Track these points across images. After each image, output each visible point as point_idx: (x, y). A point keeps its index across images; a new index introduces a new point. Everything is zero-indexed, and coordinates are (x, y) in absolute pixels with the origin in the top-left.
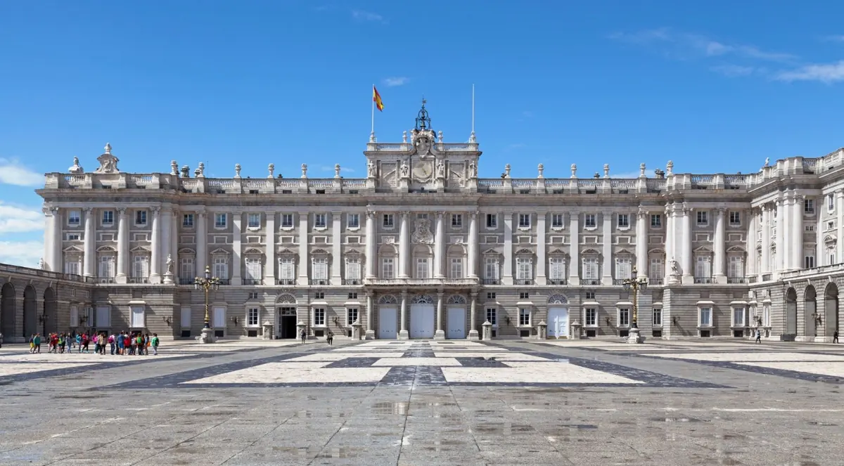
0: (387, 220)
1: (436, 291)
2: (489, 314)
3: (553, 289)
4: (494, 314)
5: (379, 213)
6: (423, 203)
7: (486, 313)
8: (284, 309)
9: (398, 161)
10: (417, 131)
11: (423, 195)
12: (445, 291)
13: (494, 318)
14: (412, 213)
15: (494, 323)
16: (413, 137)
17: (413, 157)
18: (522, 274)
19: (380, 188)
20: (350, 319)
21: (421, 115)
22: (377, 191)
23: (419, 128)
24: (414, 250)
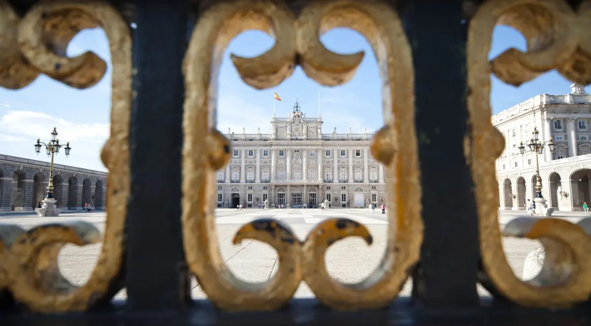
0: (281, 153)
1: (303, 186)
2: (327, 197)
3: (356, 185)
4: (330, 197)
5: (277, 150)
6: (297, 145)
7: (326, 196)
8: (234, 194)
9: (286, 126)
10: (294, 112)
11: (297, 141)
12: (307, 186)
13: (330, 199)
14: (292, 150)
15: (330, 201)
16: (292, 115)
17: (293, 124)
18: (342, 178)
19: (278, 138)
20: (264, 199)
21: (296, 105)
22: (276, 140)
23: (295, 111)
24: (293, 167)
